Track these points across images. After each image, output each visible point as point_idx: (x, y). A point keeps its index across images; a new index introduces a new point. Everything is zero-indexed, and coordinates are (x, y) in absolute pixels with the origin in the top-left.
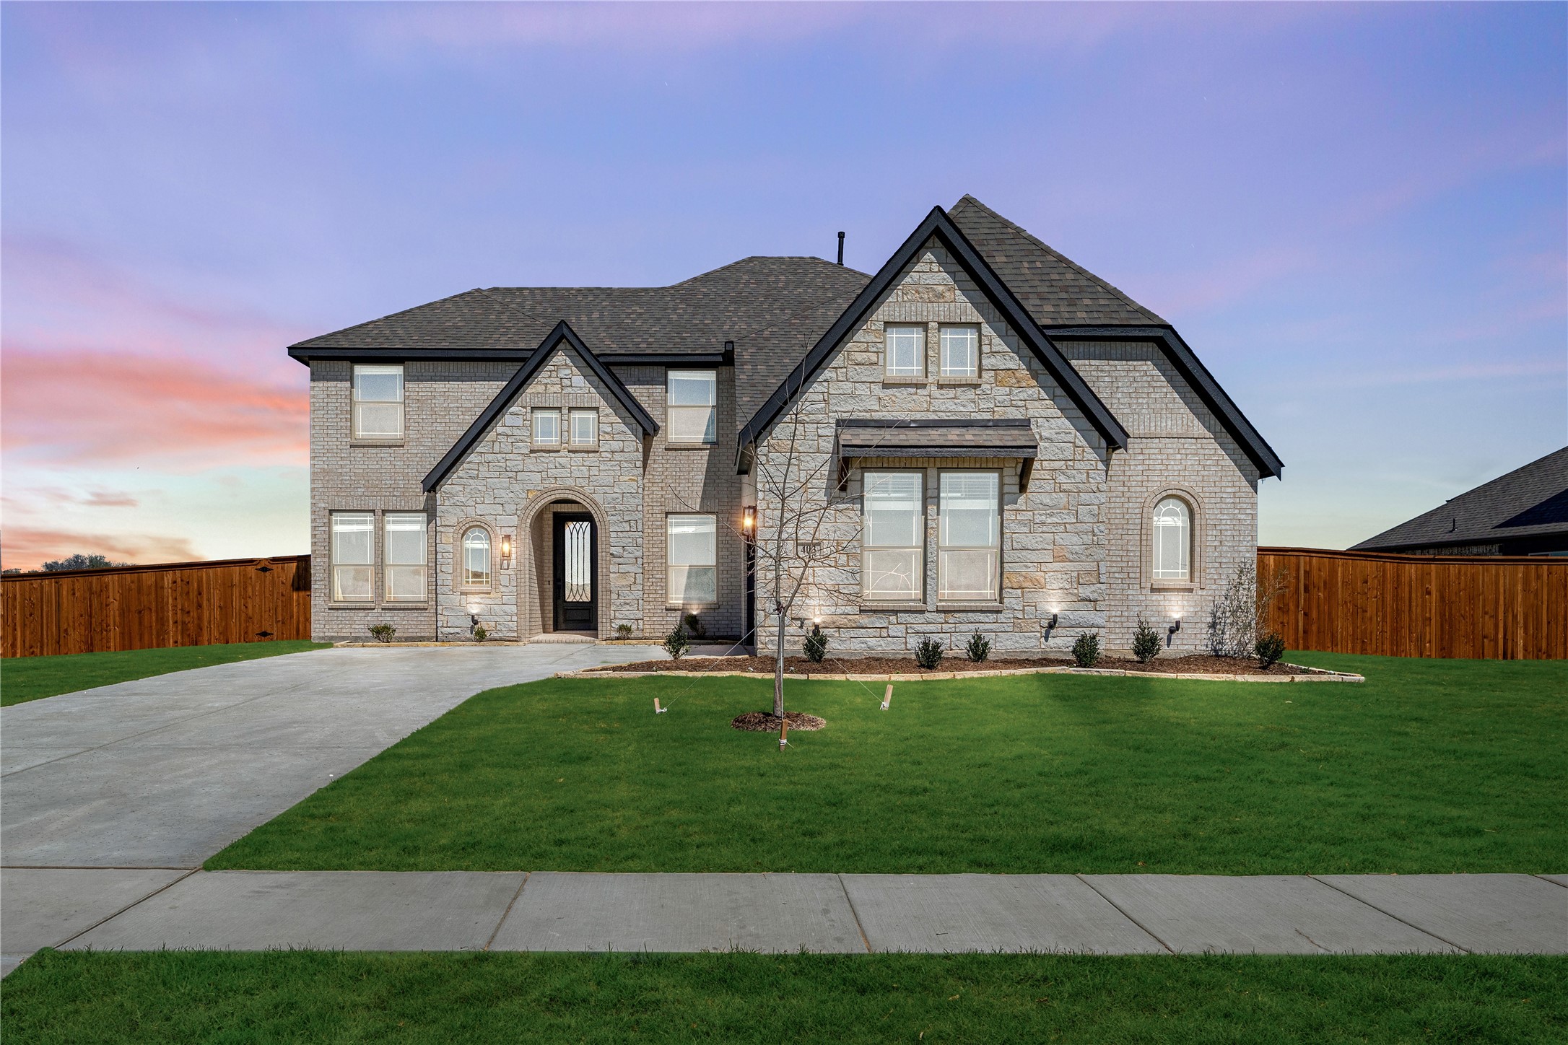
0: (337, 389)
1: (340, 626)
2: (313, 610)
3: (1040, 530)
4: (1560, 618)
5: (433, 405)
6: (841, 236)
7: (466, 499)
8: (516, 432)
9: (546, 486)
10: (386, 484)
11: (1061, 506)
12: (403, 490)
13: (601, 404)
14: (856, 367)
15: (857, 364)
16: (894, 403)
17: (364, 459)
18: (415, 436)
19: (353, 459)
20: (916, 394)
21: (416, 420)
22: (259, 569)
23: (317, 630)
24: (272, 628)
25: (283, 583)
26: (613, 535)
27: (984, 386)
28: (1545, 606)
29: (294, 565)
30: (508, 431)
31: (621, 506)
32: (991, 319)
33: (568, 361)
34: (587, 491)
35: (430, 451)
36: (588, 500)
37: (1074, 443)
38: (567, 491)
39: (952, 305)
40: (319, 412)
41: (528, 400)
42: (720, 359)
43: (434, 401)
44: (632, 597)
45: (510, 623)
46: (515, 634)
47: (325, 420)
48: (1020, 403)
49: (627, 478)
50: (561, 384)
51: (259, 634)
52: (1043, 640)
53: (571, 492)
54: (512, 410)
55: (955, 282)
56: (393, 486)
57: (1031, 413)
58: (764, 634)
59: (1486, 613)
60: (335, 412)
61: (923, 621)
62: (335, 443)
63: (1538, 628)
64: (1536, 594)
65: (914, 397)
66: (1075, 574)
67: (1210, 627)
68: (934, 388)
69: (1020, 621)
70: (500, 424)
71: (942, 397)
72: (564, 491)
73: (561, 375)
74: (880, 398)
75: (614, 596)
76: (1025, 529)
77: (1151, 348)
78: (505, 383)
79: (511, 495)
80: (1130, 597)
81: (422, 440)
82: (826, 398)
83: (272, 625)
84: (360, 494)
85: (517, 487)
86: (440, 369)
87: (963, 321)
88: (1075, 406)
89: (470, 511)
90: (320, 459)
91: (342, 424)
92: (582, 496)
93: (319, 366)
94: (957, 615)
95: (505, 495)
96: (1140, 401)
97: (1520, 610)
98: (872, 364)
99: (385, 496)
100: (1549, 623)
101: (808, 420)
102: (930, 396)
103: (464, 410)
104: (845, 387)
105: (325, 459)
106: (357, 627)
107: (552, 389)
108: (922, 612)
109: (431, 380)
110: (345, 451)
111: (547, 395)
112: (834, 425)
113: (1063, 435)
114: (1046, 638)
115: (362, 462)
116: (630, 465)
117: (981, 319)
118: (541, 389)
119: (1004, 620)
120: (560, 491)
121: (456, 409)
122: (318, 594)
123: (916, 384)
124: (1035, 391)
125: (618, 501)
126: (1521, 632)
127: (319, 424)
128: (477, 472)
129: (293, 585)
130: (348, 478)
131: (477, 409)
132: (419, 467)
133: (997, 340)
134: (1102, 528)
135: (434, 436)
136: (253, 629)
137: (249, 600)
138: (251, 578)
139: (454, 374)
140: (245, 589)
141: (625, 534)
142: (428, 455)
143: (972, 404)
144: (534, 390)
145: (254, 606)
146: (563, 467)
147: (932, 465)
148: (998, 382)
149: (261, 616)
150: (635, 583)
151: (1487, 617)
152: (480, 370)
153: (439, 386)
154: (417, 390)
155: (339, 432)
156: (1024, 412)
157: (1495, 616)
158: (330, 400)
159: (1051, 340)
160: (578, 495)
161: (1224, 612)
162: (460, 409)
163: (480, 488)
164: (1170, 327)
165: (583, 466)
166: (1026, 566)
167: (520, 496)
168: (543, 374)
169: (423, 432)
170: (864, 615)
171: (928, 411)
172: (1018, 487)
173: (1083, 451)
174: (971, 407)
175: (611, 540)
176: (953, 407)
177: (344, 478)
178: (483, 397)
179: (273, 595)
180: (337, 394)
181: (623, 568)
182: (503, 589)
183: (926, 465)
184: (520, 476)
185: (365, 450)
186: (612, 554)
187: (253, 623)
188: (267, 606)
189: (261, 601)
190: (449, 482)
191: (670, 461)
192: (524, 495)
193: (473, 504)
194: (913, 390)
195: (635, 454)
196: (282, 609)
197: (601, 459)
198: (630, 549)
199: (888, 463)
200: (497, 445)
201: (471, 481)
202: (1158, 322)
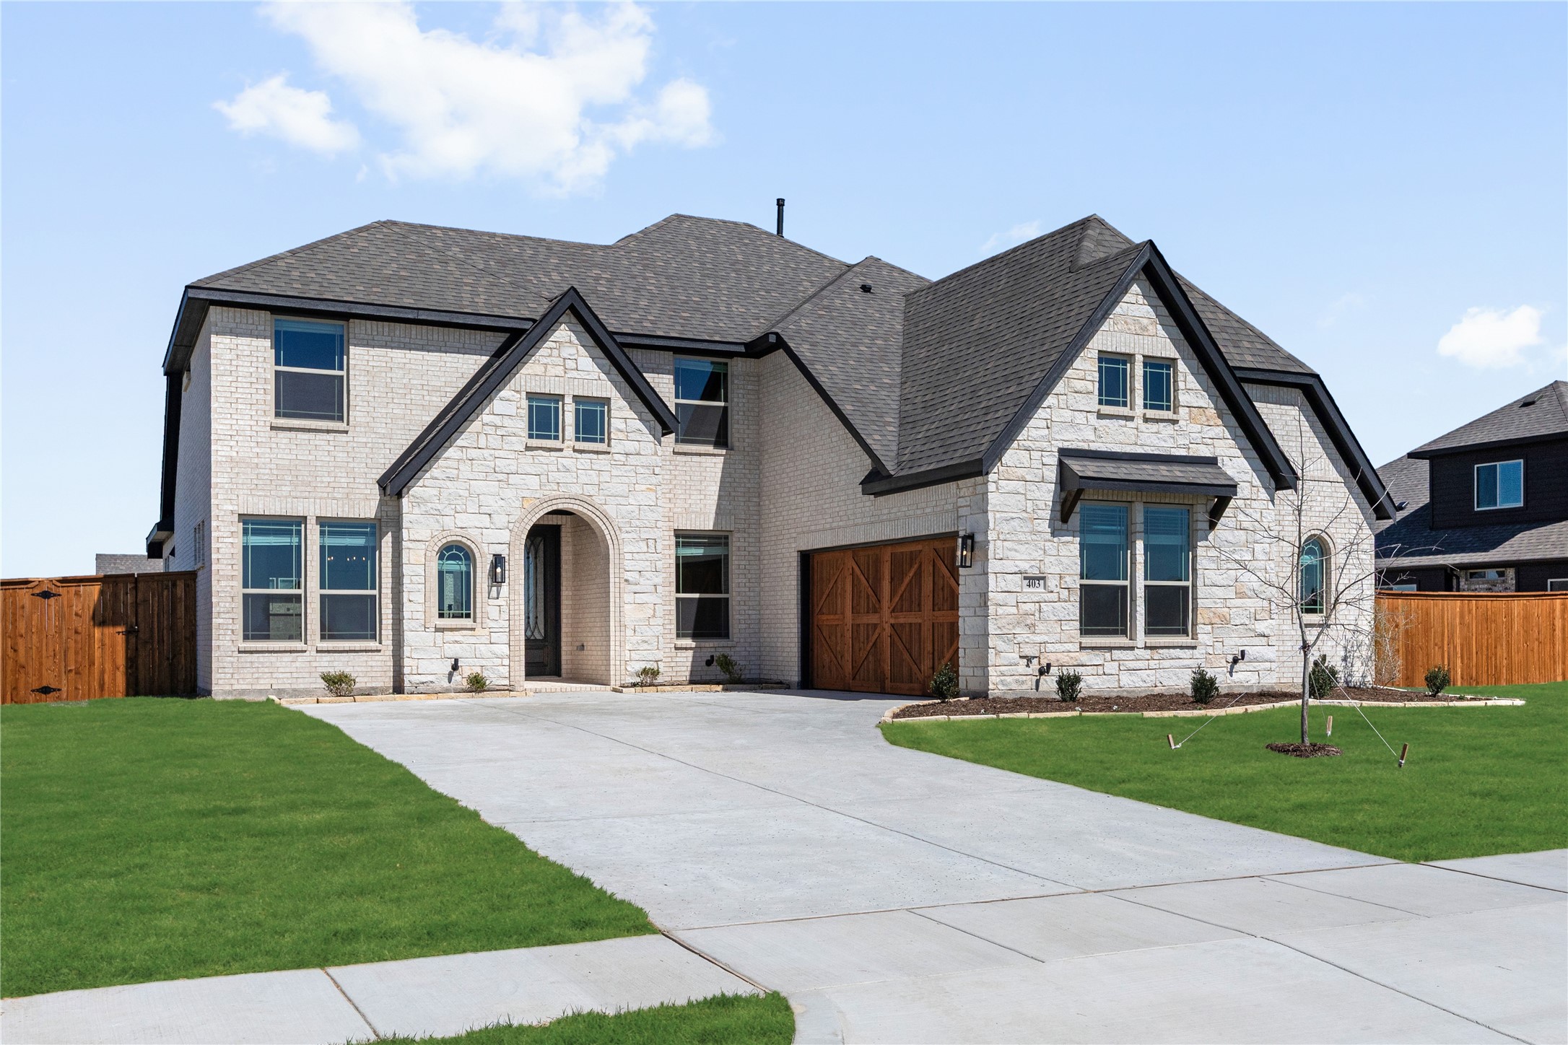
0: (252, 348)
1: (256, 675)
2: (214, 654)
3: (1225, 567)
4: (1484, 649)
5: (389, 380)
6: (780, 203)
7: (443, 506)
8: (507, 422)
9: (546, 493)
10: (323, 482)
11: (1241, 544)
12: (346, 491)
13: (613, 394)
14: (1075, 395)
15: (1076, 392)
16: (1107, 433)
17: (290, 446)
18: (363, 420)
19: (274, 446)
20: (1126, 426)
21: (366, 398)
22: (38, 595)
23: (220, 682)
24: (60, 682)
25: (77, 614)
26: (628, 556)
27: (1181, 423)
28: (1474, 638)
29: (96, 589)
30: (497, 420)
31: (637, 522)
32: (1186, 357)
33: (574, 338)
34: (597, 500)
35: (384, 441)
36: (598, 513)
37: (1251, 482)
38: (573, 501)
39: (1155, 338)
40: (225, 378)
41: (523, 383)
42: (742, 349)
43: (389, 375)
44: (650, 633)
45: (501, 668)
46: (506, 682)
47: (234, 390)
48: (1209, 441)
49: (644, 487)
50: (564, 366)
51: (38, 690)
52: (1228, 675)
53: (578, 502)
54: (502, 394)
55: (1157, 316)
56: (331, 485)
57: (1218, 452)
58: (995, 674)
59: (1436, 645)
60: (249, 380)
61: (1133, 658)
62: (249, 423)
63: (1470, 659)
64: (1468, 627)
65: (1125, 429)
66: (1253, 610)
67: (1343, 660)
68: (1141, 421)
69: (1211, 656)
70: (487, 411)
71: (1147, 431)
72: (568, 501)
73: (564, 354)
74: (1095, 429)
75: (629, 632)
76: (1214, 566)
77: (1298, 394)
78: (485, 359)
79: (502, 503)
80: (1285, 632)
81: (373, 425)
82: (1049, 425)
83: (60, 676)
84: (284, 494)
85: (509, 493)
86: (397, 333)
87: (1163, 356)
88: (1251, 447)
89: (448, 522)
90: (226, 443)
91: (258, 397)
92: (590, 508)
93: (225, 314)
94: (1160, 651)
95: (491, 503)
96: (1291, 444)
97: (1458, 641)
98: (1088, 393)
99: (321, 498)
100: (1477, 653)
101: (1033, 447)
102: (1137, 429)
103: (430, 388)
104: (1066, 415)
105: (233, 443)
106: (281, 676)
107: (552, 371)
108: (1132, 648)
109: (386, 347)
110: (262, 434)
111: (547, 378)
112: (1057, 454)
113: (1242, 474)
114: (1231, 673)
115: (287, 451)
116: (647, 471)
117: (1177, 356)
118: (539, 369)
119: (1198, 656)
120: (564, 501)
121: (420, 387)
122: (222, 632)
123: (1125, 416)
124: (1221, 431)
125: (633, 514)
126: (1459, 661)
127: (224, 394)
128: (456, 472)
129: (93, 618)
130: (267, 471)
131: (448, 389)
132: (369, 461)
133: (1191, 378)
134: (1273, 566)
135: (389, 421)
136: (27, 683)
137: (20, 641)
138: (23, 607)
139: (417, 341)
140: (14, 622)
141: (642, 556)
142: (382, 446)
143: (1172, 440)
144: (530, 371)
145: (28, 650)
146: (568, 470)
147: (1139, 499)
148: (1192, 419)
149: (41, 664)
150: (654, 616)
151: (1437, 648)
152: (451, 338)
153: (398, 355)
154: (366, 358)
155: (253, 407)
156: (1212, 450)
157: (1442, 647)
158: (241, 363)
159: (1240, 381)
160: (586, 505)
161: (1352, 647)
162: (425, 388)
163: (461, 492)
164: (1317, 377)
165: (592, 470)
166: (1215, 602)
167: (513, 505)
168: (541, 352)
169: (375, 415)
170: (1084, 653)
171: (1136, 444)
172: (1208, 523)
173: (1258, 491)
174: (1170, 443)
175: (626, 562)
176: (1156, 442)
177: (262, 471)
178: (456, 375)
179: (60, 633)
180: (251, 355)
181: (639, 598)
182: (492, 624)
183: (1134, 499)
184: (513, 479)
185: (293, 434)
186: (626, 580)
187: (27, 674)
188: (51, 649)
189: (40, 641)
190: (420, 483)
191: (678, 468)
192: (518, 504)
193: (452, 513)
194: (1123, 422)
195: (654, 457)
196: (76, 653)
197: (613, 462)
198: (648, 575)
199: (1103, 496)
200: (482, 437)
201: (449, 483)
202: (1309, 372)
